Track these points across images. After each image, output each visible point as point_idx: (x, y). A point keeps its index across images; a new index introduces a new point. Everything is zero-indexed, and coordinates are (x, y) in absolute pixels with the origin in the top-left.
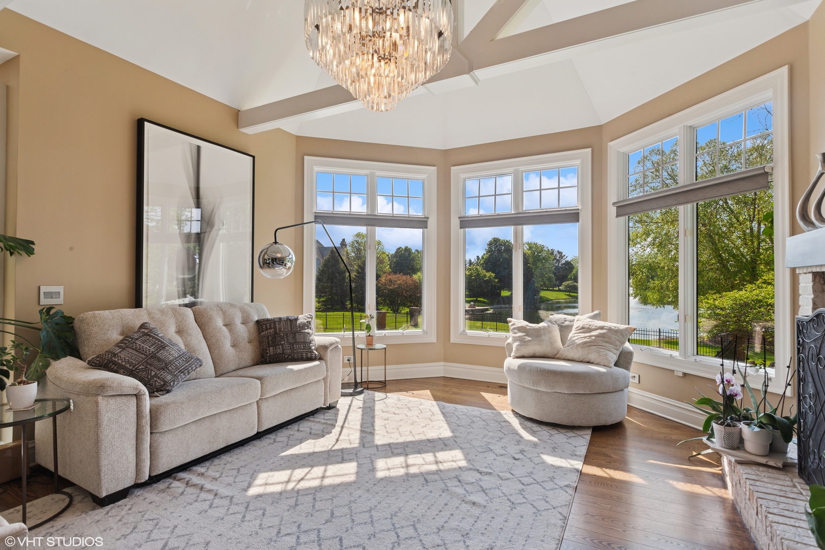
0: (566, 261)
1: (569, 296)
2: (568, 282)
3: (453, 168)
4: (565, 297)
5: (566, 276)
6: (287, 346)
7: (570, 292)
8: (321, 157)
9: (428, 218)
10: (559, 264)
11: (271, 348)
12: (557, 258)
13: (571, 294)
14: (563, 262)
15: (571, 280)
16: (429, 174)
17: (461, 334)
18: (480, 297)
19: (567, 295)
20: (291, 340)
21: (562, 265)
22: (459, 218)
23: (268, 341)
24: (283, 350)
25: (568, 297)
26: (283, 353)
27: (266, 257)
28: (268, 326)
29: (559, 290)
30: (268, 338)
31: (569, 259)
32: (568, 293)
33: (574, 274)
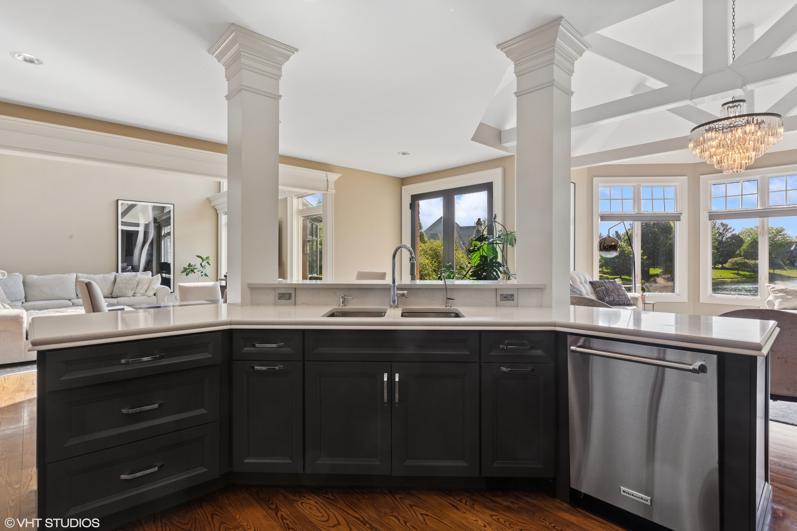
0: (733, 235)
1: (738, 274)
2: (736, 259)
3: (702, 177)
4: (732, 276)
5: (734, 252)
6: (616, 297)
7: (738, 270)
8: (604, 177)
9: (682, 214)
10: (722, 238)
11: (607, 297)
12: (721, 231)
13: (740, 272)
14: (729, 235)
15: (740, 256)
16: (682, 181)
17: (710, 296)
18: (624, 275)
19: (735, 274)
20: (617, 293)
21: (727, 239)
22: (709, 213)
23: (604, 294)
24: (614, 299)
25: (736, 276)
26: (614, 300)
27: (605, 245)
28: (597, 286)
29: (723, 268)
30: (603, 292)
31: (736, 232)
32: (736, 272)
33: (744, 250)
